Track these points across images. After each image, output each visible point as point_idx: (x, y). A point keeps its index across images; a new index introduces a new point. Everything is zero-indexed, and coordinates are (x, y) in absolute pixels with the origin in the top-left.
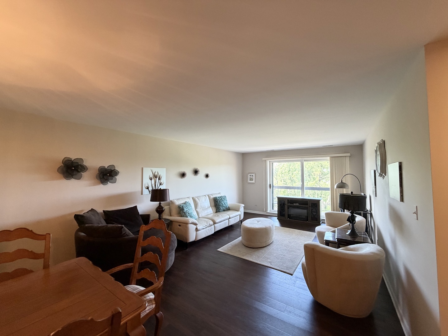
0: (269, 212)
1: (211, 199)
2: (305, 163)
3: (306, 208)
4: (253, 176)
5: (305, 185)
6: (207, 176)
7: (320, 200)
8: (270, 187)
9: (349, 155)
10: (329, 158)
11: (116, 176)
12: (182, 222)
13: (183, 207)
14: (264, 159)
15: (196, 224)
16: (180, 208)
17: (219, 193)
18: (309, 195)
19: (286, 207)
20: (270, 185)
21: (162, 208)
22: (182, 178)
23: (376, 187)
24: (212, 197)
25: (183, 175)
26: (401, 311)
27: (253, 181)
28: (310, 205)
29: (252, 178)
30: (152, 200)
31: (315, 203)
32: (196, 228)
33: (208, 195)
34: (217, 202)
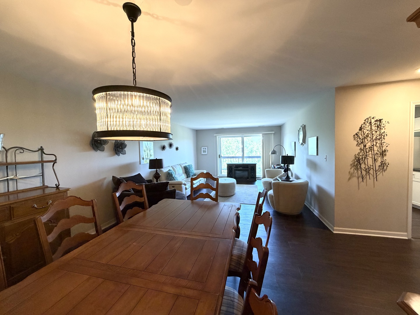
0: (219, 176)
1: (182, 167)
2: (245, 138)
3: (247, 170)
4: (205, 148)
5: (245, 155)
6: (177, 149)
7: (256, 164)
8: (219, 158)
9: (273, 132)
10: (261, 134)
11: (125, 148)
12: (175, 183)
13: (171, 173)
14: (215, 135)
15: (185, 185)
16: (170, 174)
17: (186, 163)
18: (247, 161)
19: (233, 170)
20: (219, 155)
21: (159, 174)
22: (163, 150)
23: (295, 152)
24: (183, 166)
25: (163, 148)
26: (313, 208)
27: (206, 153)
28: (250, 168)
29: (205, 150)
30: (150, 168)
31: (253, 166)
32: (186, 188)
33: (180, 165)
34: (187, 169)
